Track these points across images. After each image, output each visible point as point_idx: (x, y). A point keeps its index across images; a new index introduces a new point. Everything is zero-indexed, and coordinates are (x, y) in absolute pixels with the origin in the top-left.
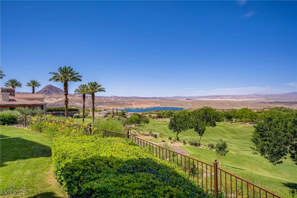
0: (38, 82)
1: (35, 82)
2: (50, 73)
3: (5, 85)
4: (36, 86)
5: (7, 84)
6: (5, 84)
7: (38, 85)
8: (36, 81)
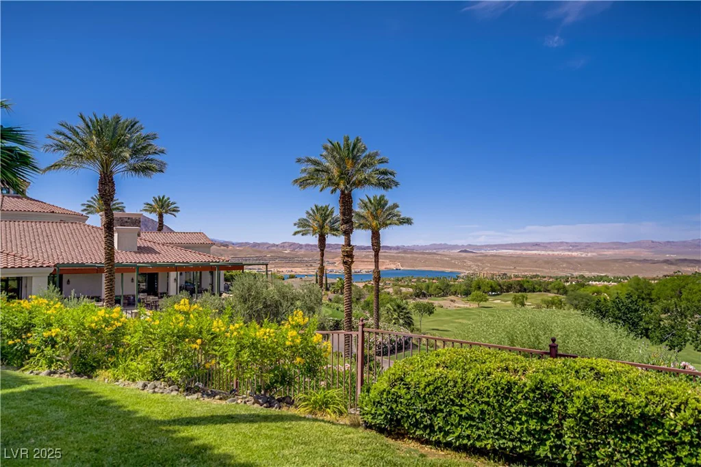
0: (171, 201)
1: (166, 201)
2: (299, 161)
3: (85, 210)
4: (166, 212)
5: (90, 206)
6: (85, 207)
7: (174, 211)
8: (168, 199)
